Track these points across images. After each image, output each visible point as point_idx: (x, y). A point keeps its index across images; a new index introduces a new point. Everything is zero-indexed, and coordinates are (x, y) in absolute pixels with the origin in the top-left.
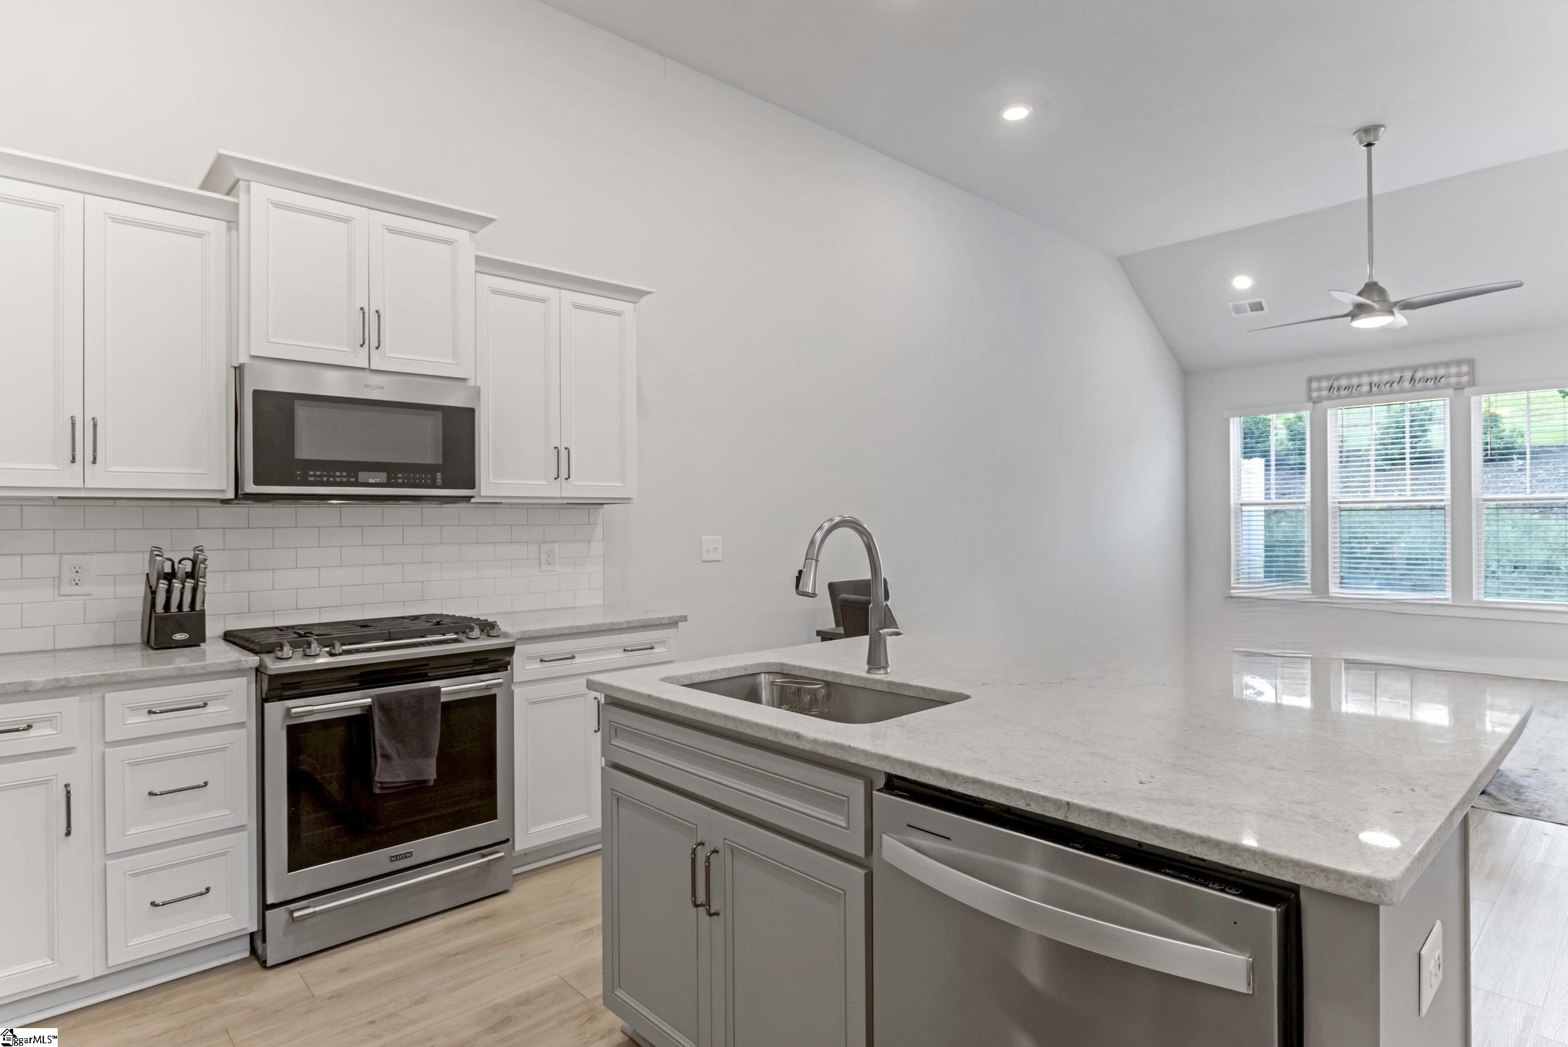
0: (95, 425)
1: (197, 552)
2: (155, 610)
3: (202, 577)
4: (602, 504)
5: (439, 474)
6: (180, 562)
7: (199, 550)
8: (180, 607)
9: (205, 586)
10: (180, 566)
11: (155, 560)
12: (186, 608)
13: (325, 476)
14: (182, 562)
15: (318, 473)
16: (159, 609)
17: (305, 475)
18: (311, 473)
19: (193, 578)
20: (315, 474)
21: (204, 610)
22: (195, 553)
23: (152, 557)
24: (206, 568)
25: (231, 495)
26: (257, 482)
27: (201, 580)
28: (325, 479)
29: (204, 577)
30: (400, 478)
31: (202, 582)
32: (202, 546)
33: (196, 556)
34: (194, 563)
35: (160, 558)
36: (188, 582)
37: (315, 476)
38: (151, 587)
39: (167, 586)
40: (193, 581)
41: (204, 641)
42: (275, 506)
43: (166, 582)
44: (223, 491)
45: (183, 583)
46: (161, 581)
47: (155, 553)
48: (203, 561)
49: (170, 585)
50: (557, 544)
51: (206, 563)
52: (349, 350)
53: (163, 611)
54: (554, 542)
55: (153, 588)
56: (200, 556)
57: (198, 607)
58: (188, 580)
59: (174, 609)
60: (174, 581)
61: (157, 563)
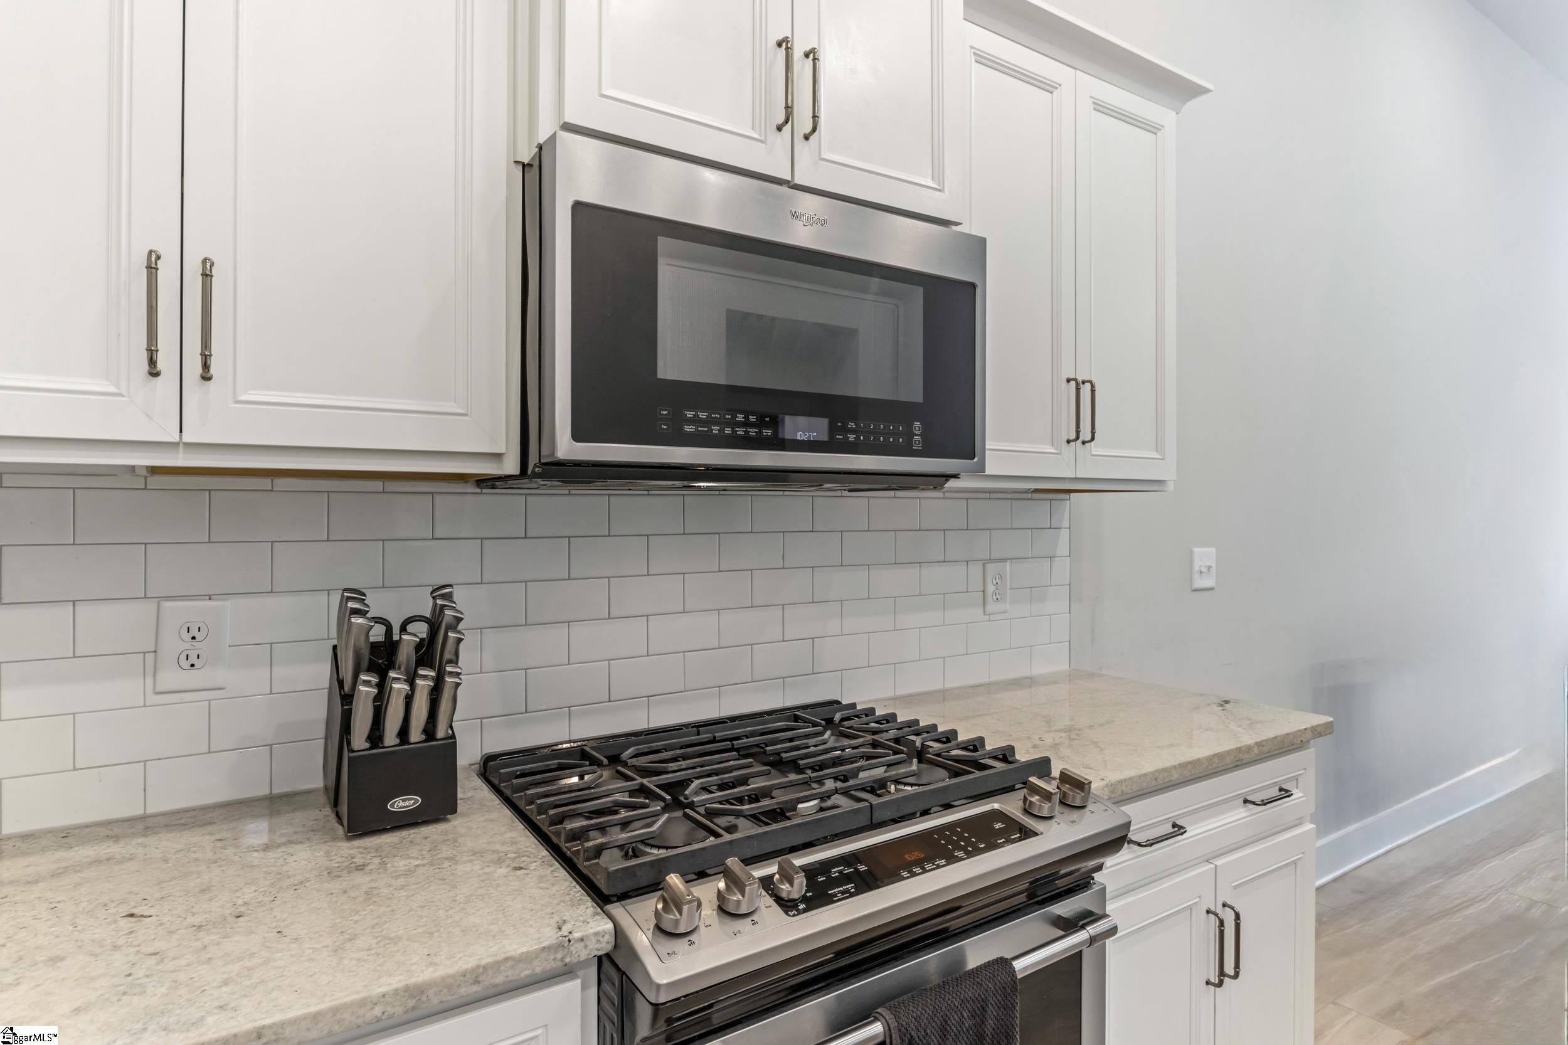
0: (207, 276)
1: (439, 602)
2: (349, 743)
3: (450, 662)
4: (1069, 491)
5: (917, 423)
6: (403, 629)
7: (443, 597)
8: (403, 733)
9: (458, 685)
10: (405, 637)
11: (350, 624)
12: (416, 735)
13: (715, 422)
14: (410, 627)
15: (703, 415)
16: (359, 740)
17: (678, 420)
18: (689, 414)
19: (431, 666)
20: (696, 416)
21: (453, 736)
22: (435, 605)
23: (347, 614)
24: (460, 640)
25: (511, 466)
26: (578, 435)
27: (449, 669)
28: (716, 429)
29: (455, 661)
30: (852, 431)
31: (451, 674)
32: (450, 586)
33: (439, 611)
34: (434, 625)
35: (360, 620)
36: (424, 677)
37: (695, 421)
38: (341, 683)
39: (375, 691)
40: (433, 674)
41: (454, 810)
42: (573, 492)
43: (374, 679)
44: (497, 457)
45: (411, 682)
46: (363, 677)
47: (351, 605)
48: (453, 621)
49: (381, 686)
50: (1008, 564)
51: (460, 627)
52: (756, 136)
53: (367, 745)
54: (1004, 560)
55: (347, 688)
56: (448, 612)
57: (441, 733)
58: (421, 672)
59: (390, 737)
60: (392, 674)
61: (354, 631)
